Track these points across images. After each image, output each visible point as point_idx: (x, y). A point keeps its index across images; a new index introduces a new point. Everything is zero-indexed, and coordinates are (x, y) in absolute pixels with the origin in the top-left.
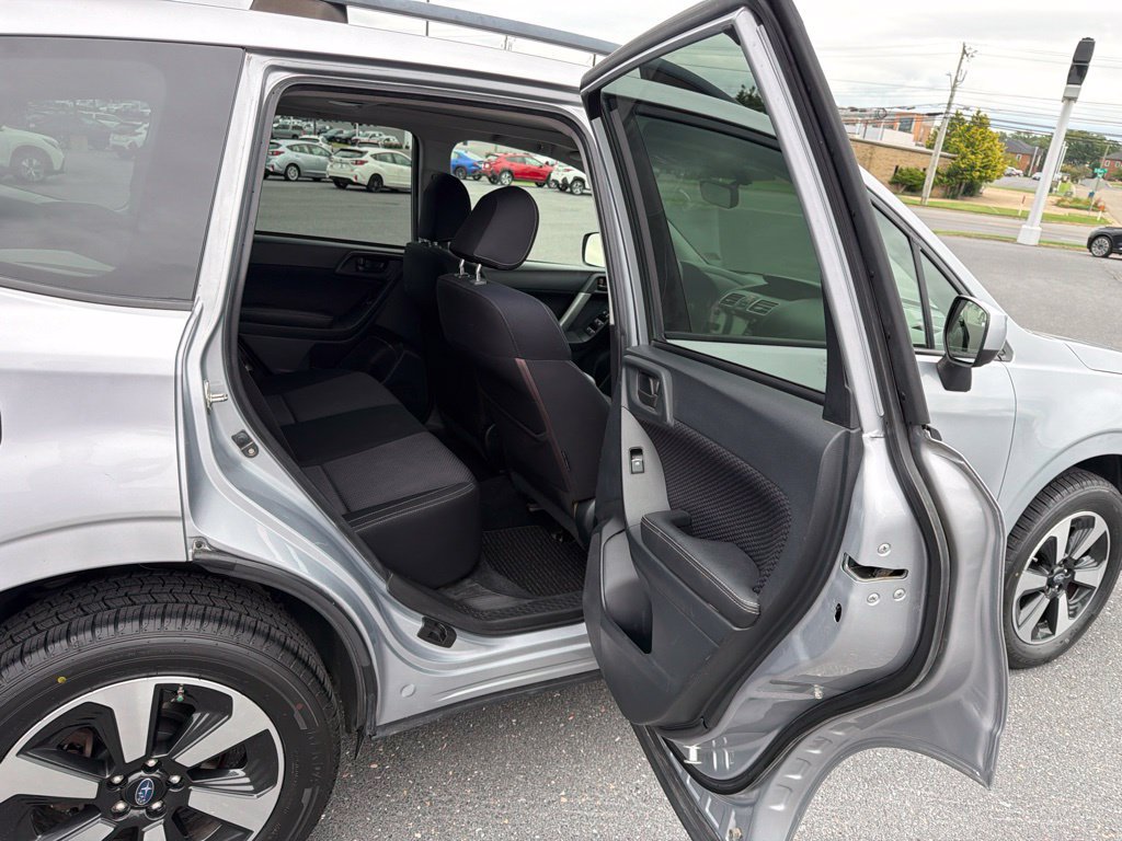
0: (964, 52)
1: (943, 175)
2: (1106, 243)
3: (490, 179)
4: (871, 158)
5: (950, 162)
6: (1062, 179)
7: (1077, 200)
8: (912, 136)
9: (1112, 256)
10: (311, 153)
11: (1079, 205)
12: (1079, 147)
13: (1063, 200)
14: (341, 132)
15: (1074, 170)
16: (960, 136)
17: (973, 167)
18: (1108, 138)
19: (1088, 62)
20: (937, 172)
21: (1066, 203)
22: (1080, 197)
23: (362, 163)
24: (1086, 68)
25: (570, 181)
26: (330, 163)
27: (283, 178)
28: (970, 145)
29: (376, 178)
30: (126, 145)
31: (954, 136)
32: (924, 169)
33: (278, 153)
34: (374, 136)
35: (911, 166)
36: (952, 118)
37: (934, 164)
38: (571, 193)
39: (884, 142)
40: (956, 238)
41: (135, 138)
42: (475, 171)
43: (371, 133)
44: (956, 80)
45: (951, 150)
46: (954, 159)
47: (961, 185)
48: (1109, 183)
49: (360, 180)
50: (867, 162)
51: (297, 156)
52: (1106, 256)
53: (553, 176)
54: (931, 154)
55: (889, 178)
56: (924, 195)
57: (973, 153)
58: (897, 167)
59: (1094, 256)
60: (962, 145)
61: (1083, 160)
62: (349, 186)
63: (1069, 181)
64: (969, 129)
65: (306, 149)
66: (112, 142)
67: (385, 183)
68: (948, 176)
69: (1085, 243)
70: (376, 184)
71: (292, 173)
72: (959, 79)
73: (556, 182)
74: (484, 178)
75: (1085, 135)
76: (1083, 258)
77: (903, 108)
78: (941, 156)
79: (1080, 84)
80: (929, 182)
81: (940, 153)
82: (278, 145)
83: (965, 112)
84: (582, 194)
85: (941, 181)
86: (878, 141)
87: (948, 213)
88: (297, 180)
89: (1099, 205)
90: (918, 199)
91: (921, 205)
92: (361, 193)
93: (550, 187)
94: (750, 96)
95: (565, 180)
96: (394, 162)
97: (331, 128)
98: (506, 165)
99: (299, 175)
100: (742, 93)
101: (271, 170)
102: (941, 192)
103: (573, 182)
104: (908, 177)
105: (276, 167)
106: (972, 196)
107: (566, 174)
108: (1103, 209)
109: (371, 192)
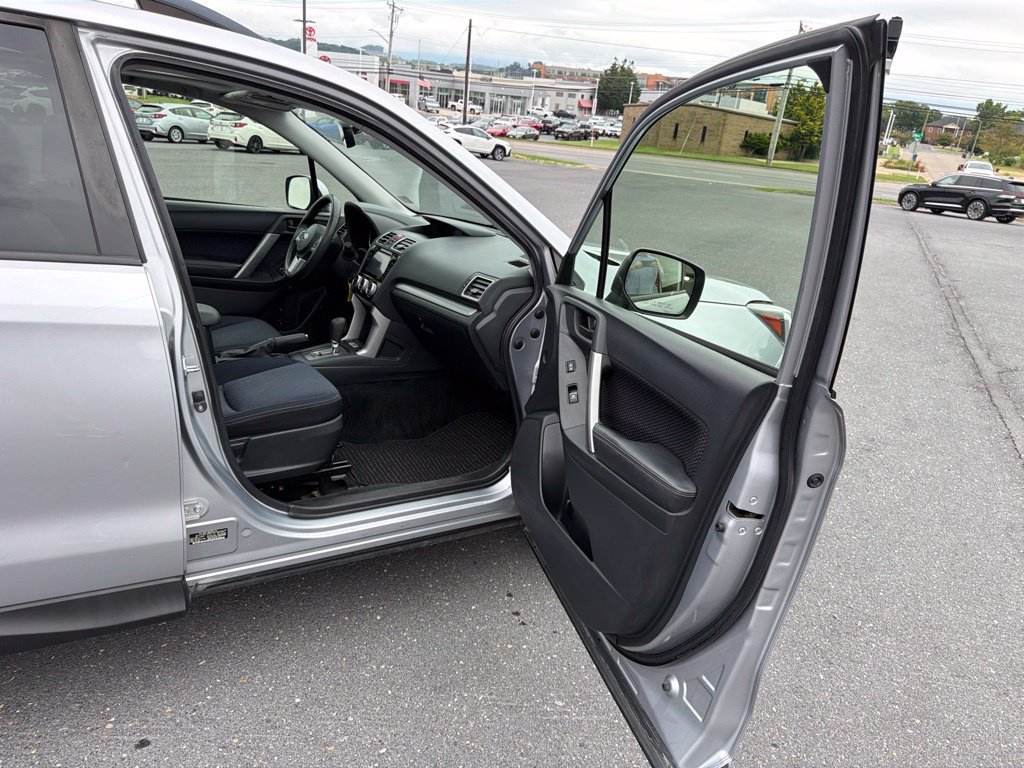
1: (787, 140)
2: (913, 198)
4: (724, 124)
5: (792, 128)
6: (892, 143)
7: (902, 162)
8: (765, 105)
9: (919, 209)
10: (195, 116)
11: (904, 166)
12: (907, 115)
13: (889, 162)
15: (903, 135)
16: (801, 105)
17: (811, 133)
18: (931, 108)
19: (897, 38)
20: (781, 137)
21: (892, 164)
22: (904, 159)
23: (242, 125)
24: (896, 44)
26: (211, 126)
27: (166, 140)
28: (810, 112)
29: (256, 140)
31: (796, 105)
32: (771, 134)
33: (161, 116)
35: (759, 131)
36: (795, 89)
37: (777, 130)
39: (740, 110)
40: (790, 195)
41: (20, 101)
45: (794, 117)
46: (795, 125)
47: (803, 148)
48: (932, 147)
49: (241, 142)
50: (721, 128)
51: (180, 119)
52: (914, 210)
54: (774, 121)
55: (740, 142)
56: (769, 157)
57: (812, 120)
58: (747, 132)
59: (904, 209)
60: (802, 113)
61: (910, 127)
63: (898, 146)
64: (808, 98)
65: (189, 112)
67: (266, 144)
68: (791, 140)
69: (896, 198)
70: (255, 145)
71: (176, 135)
75: (911, 105)
76: (893, 212)
78: (783, 122)
80: (773, 146)
81: (782, 119)
82: (161, 109)
83: (805, 84)
85: (785, 145)
86: (735, 110)
87: (789, 173)
88: (180, 142)
89: (921, 165)
90: (765, 161)
91: (766, 166)
92: (242, 154)
94: (622, 68)
99: (183, 137)
100: (615, 65)
101: (154, 132)
102: (785, 155)
104: (756, 141)
105: (159, 130)
106: (812, 158)
108: (922, 170)
109: (251, 152)
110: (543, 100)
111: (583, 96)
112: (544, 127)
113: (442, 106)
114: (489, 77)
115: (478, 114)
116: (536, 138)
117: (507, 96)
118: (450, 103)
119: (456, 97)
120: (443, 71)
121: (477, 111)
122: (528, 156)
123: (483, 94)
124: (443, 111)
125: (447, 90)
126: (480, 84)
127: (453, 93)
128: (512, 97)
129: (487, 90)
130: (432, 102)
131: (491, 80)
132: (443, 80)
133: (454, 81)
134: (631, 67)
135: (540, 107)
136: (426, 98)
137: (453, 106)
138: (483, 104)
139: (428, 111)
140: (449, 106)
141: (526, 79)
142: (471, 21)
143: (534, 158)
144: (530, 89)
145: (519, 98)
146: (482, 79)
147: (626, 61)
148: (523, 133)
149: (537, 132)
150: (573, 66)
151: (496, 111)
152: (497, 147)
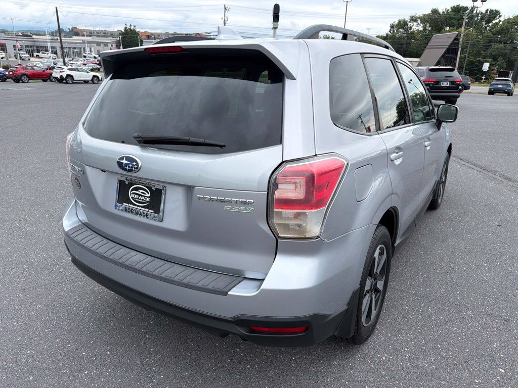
0: (225, 8)
19: (279, 13)
25: (65, 77)
38: (67, 83)
44: (225, 21)
53: (54, 75)
72: (226, 20)
73: (55, 78)
77: (207, 33)
79: (278, 22)
84: (73, 83)
93: (53, 81)
94: (130, 29)
95: (61, 76)
98: (23, 71)
100: (126, 28)
103: (66, 77)
107: (62, 74)
110: (90, 49)
111: (112, 46)
113: (30, 55)
117: (69, 48)
118: (35, 54)
119: (37, 50)
120: (24, 35)
121: (53, 57)
124: (32, 59)
125: (31, 46)
126: (51, 42)
127: (35, 48)
130: (24, 54)
132: (27, 41)
133: (34, 41)
134: (134, 28)
136: (19, 52)
137: (37, 55)
138: (56, 54)
139: (23, 60)
140: (35, 56)
141: (75, 38)
142: (56, 8)
146: (51, 39)
147: (131, 25)
148: (91, 68)
150: (97, 29)
152: (94, 76)
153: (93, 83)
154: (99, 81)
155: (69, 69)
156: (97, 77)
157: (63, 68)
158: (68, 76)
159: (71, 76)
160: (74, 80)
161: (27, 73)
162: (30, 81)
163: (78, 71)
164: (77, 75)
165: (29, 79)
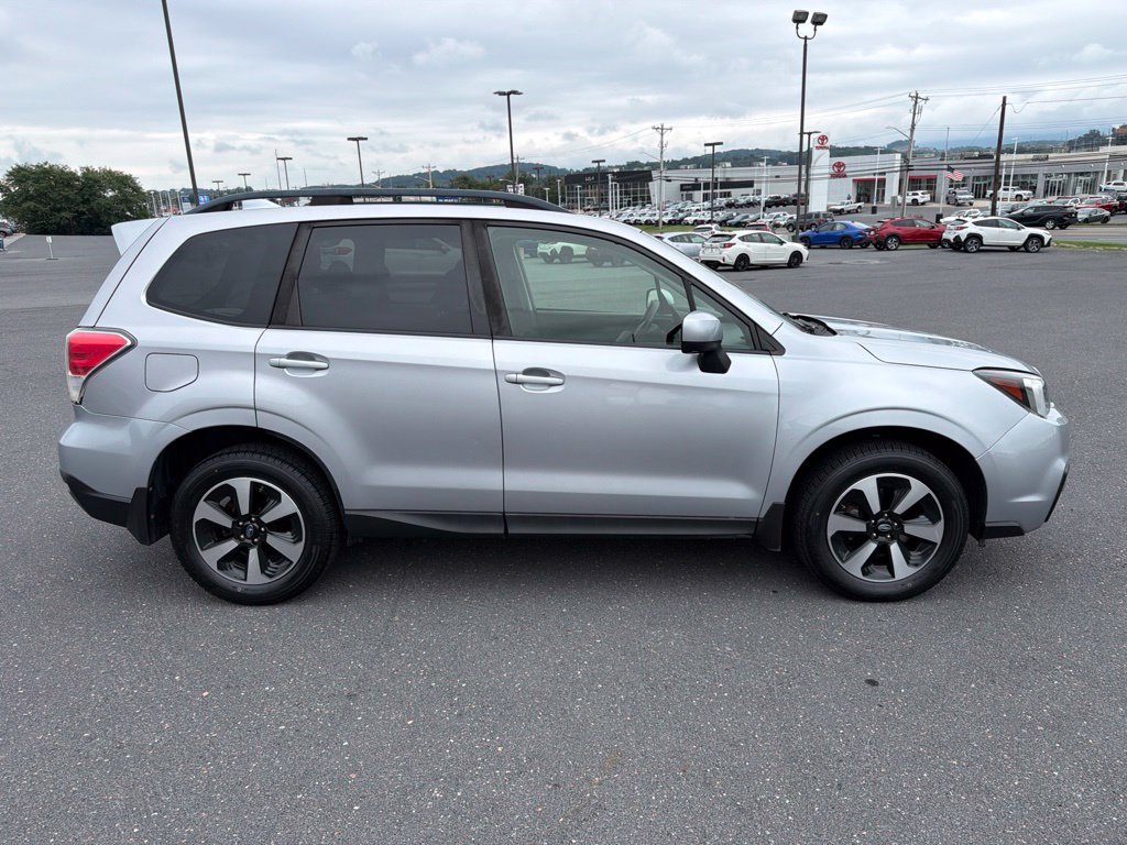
3: (876, 246)
10: (691, 242)
14: (747, 217)
23: (730, 245)
25: (963, 239)
29: (743, 258)
30: (548, 252)
34: (778, 216)
38: (966, 251)
42: (861, 239)
43: (775, 214)
49: (728, 261)
53: (945, 236)
62: (720, 268)
66: (539, 250)
67: (752, 261)
70: (742, 263)
73: (948, 241)
74: (871, 246)
84: (979, 251)
92: (729, 273)
93: (943, 247)
95: (957, 238)
96: (762, 241)
97: (738, 214)
98: (893, 230)
103: (966, 240)
107: (959, 232)
109: (738, 271)
112: (1121, 205)
113: (977, 196)
114: (1043, 155)
115: (1027, 200)
116: (1105, 220)
117: (1069, 174)
118: (989, 192)
120: (980, 157)
121: (1025, 197)
122: (1079, 244)
123: (1035, 176)
125: (987, 178)
126: (1031, 166)
128: (1077, 174)
129: (1041, 171)
130: (965, 194)
131: (1047, 158)
132: (979, 168)
135: (1120, 181)
136: (957, 191)
138: (1034, 189)
139: (959, 205)
142: (1004, 98)
143: (1086, 245)
144: (1104, 161)
145: (1088, 173)
146: (1033, 160)
149: (1107, 213)
151: (1052, 193)
152: (1032, 236)
153: (1027, 251)
154: (1043, 246)
155: (976, 224)
156: (1040, 238)
157: (965, 222)
158: (971, 236)
159: (978, 237)
160: (982, 245)
161: (899, 232)
162: (901, 247)
163: (998, 226)
164: (990, 235)
165: (901, 243)
